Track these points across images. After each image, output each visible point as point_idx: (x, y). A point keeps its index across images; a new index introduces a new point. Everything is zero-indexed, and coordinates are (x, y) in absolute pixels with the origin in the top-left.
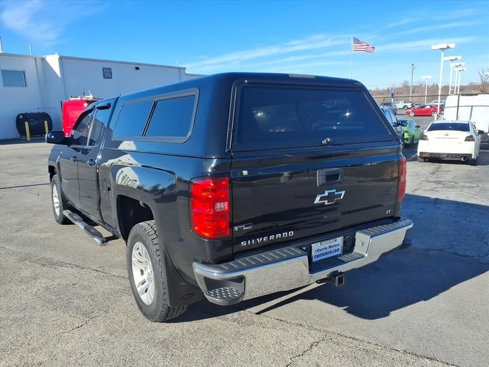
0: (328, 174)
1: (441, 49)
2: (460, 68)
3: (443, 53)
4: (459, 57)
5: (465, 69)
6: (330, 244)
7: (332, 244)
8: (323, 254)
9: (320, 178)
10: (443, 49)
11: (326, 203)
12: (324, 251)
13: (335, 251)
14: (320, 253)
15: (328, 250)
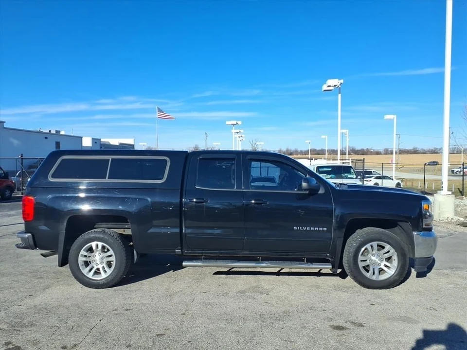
1: (232, 124)
2: (241, 139)
3: (234, 127)
4: (242, 131)
5: (244, 139)
10: (234, 125)
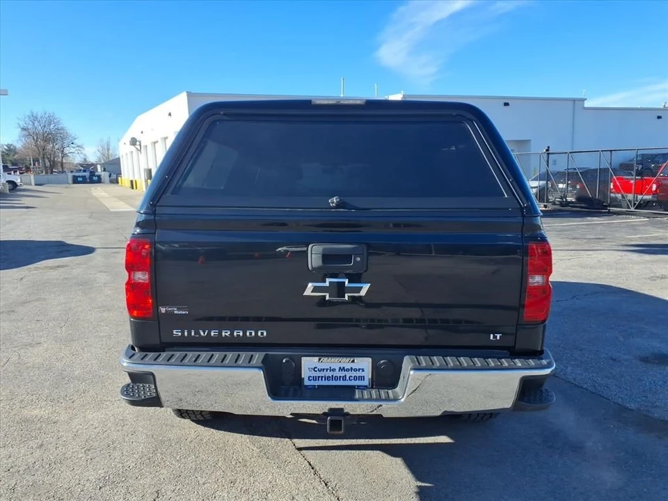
0: (326, 253)
6: (342, 365)
7: (348, 366)
8: (328, 378)
9: (314, 256)
11: (327, 298)
12: (329, 374)
13: (356, 378)
14: (318, 374)
15: (337, 374)
